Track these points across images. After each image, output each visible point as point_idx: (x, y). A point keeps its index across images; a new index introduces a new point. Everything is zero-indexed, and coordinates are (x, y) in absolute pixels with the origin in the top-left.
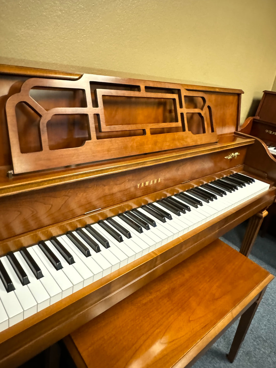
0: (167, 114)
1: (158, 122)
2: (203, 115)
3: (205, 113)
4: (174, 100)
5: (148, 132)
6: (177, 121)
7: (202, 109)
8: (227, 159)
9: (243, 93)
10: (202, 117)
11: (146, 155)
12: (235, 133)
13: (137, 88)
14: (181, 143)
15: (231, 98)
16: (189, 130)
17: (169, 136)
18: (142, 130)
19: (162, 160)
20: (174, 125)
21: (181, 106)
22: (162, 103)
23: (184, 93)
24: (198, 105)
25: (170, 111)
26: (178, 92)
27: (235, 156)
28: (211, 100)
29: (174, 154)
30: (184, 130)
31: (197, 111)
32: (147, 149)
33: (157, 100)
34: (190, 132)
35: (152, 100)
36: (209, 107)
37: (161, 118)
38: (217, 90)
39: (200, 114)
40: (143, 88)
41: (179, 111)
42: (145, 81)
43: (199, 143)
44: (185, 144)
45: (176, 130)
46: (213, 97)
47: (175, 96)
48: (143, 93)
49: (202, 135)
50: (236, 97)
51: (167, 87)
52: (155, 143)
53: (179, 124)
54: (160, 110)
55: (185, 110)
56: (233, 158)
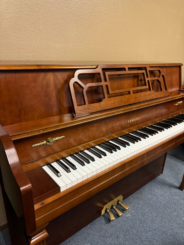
0: (140, 82)
1: (135, 87)
2: (160, 80)
3: (161, 79)
4: (143, 73)
5: (131, 92)
6: (146, 85)
7: (159, 77)
8: (176, 105)
9: (183, 65)
10: (159, 82)
11: (131, 105)
12: (179, 90)
13: (124, 69)
14: (149, 97)
15: (175, 69)
16: (153, 90)
17: (143, 94)
18: (128, 92)
19: (140, 107)
20: (144, 87)
21: (147, 77)
22: (136, 76)
23: (148, 69)
24: (156, 75)
25: (141, 80)
26: (145, 69)
27: (180, 103)
28: (163, 71)
29: (147, 103)
30: (150, 90)
31: (156, 78)
32: (132, 101)
33: (134, 75)
34: (153, 91)
35: (131, 75)
36: (163, 76)
37: (136, 84)
38: (167, 65)
39: (158, 80)
40: (127, 69)
41: (147, 79)
42: (127, 65)
43: (159, 97)
44: (151, 98)
45: (145, 90)
46: (164, 69)
47: (144, 71)
48: (127, 72)
49: (160, 92)
50: (178, 68)
51: (139, 67)
52: (136, 98)
53: (147, 87)
54: (136, 80)
55: (149, 79)
56: (179, 104)
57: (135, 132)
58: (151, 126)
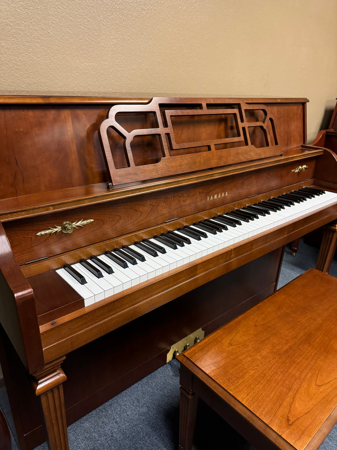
0: (229, 131)
1: (221, 138)
2: (265, 128)
3: (267, 125)
4: (235, 115)
5: (213, 147)
6: (239, 135)
7: (264, 122)
8: (294, 172)
9: (309, 102)
10: (264, 131)
11: (211, 169)
12: (302, 146)
13: (199, 106)
14: (245, 157)
15: (295, 108)
16: (252, 144)
17: (233, 150)
18: (207, 147)
19: (228, 172)
20: (236, 139)
21: (242, 121)
22: (222, 120)
23: (244, 107)
24: (259, 119)
25: (232, 128)
26: (238, 106)
27: (302, 169)
28: (272, 112)
29: (239, 167)
30: (247, 144)
31: (259, 124)
32: (213, 164)
33: (218, 117)
34: (253, 146)
35: (214, 117)
36: (271, 119)
37: (223, 134)
38: (279, 101)
39: (262, 127)
40: (204, 105)
41: (241, 125)
42: (205, 99)
43: (263, 157)
44: (249, 158)
45: (239, 144)
46: (275, 108)
47: (236, 111)
48: (205, 111)
49: (266, 148)
50: (301, 107)
51: (227, 103)
52: (220, 158)
53: (242, 138)
54: (222, 127)
55: (246, 124)
56: (301, 171)
57: (221, 218)
58: (249, 208)
